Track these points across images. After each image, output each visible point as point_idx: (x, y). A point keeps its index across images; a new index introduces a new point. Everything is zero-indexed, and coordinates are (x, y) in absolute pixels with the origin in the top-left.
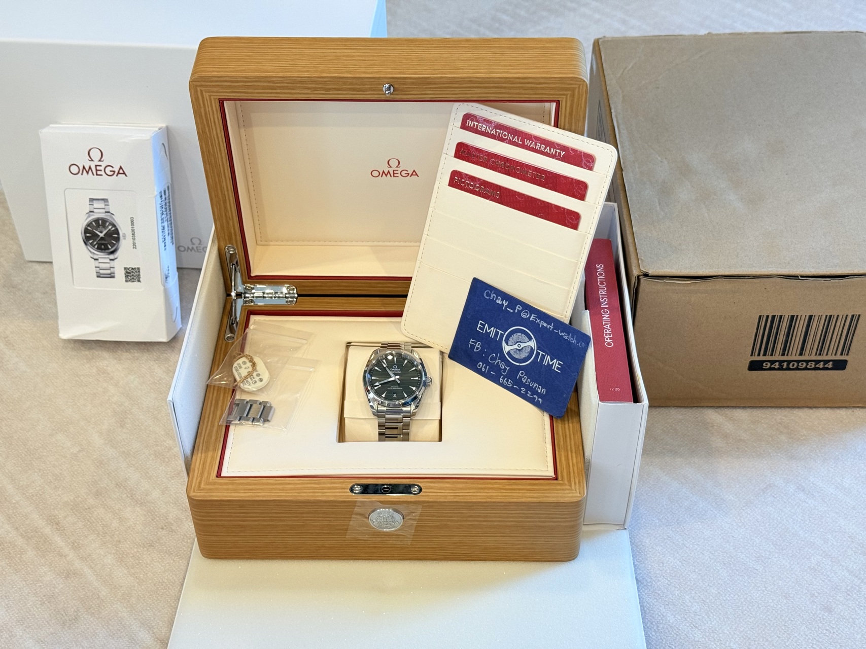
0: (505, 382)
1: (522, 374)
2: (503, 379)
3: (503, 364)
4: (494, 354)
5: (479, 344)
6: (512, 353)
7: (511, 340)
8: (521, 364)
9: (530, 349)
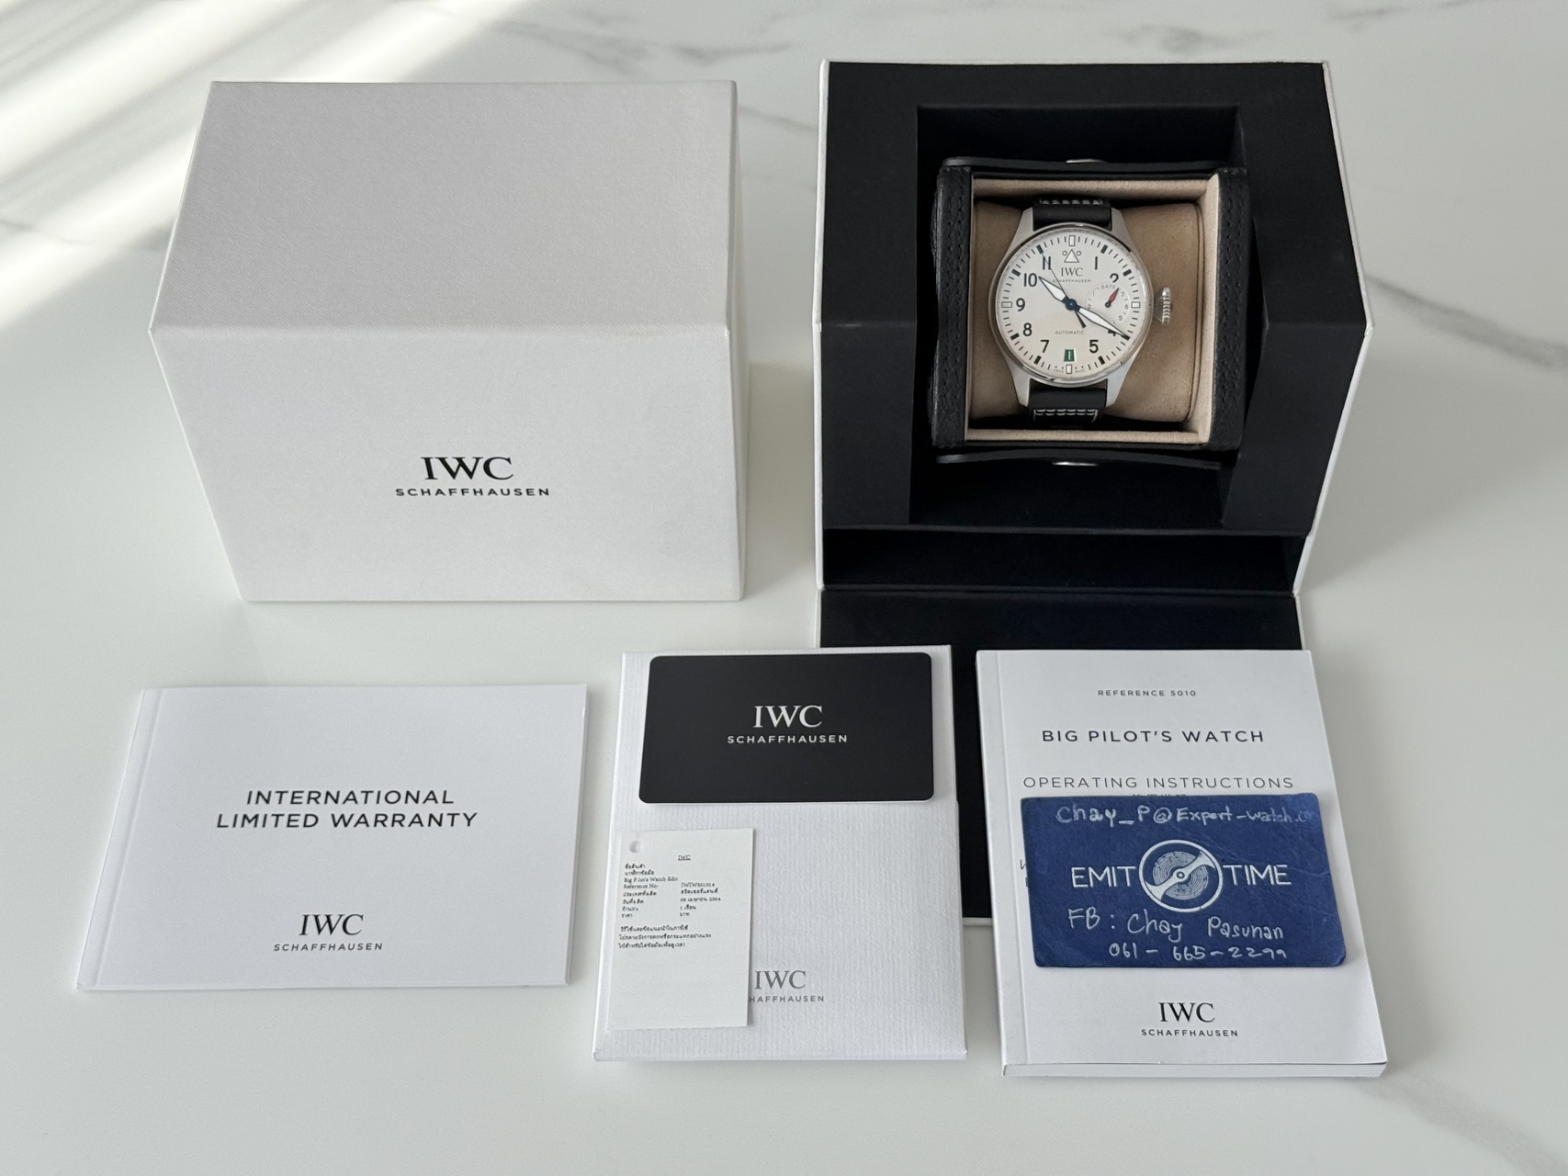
0: (1186, 956)
1: (1215, 922)
2: (1181, 951)
3: (1166, 925)
4: (1136, 915)
5: (1091, 912)
6: (1172, 894)
7: (1158, 873)
8: (1203, 907)
9: (1205, 873)
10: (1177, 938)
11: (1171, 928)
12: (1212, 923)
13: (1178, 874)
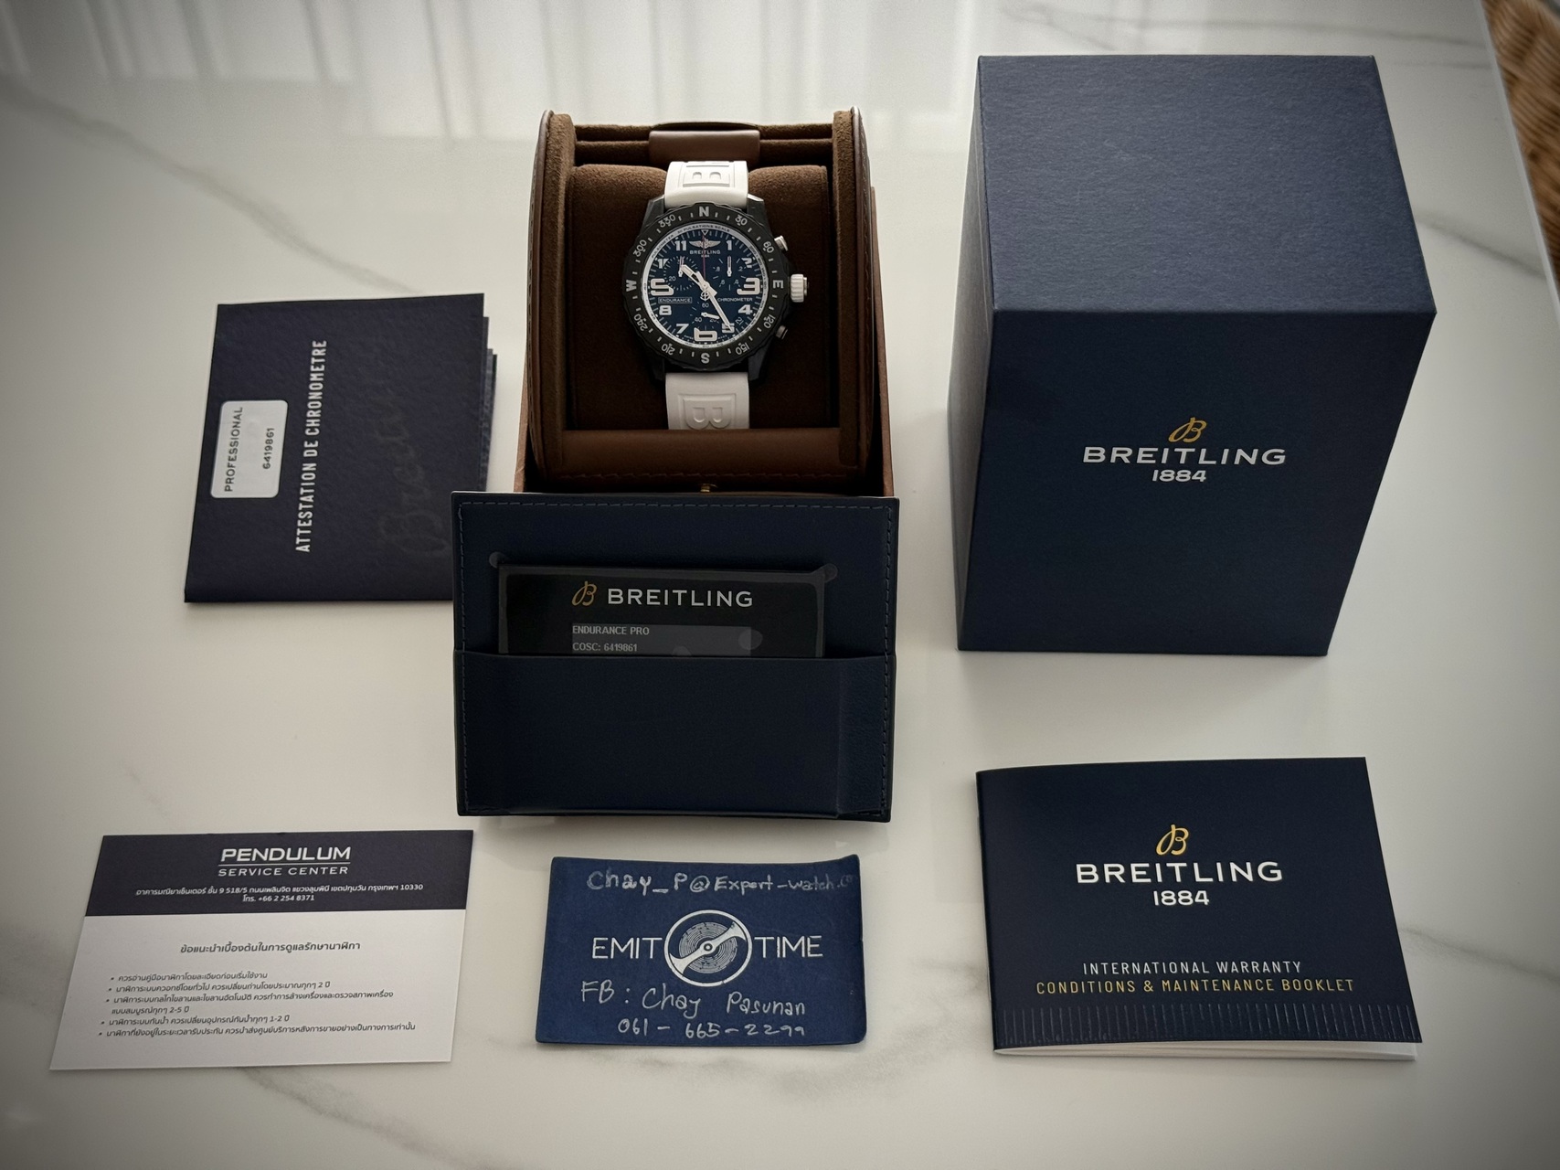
0: (698, 1033)
1: (736, 998)
2: (694, 1028)
3: (683, 1000)
4: (654, 990)
5: (606, 986)
6: (696, 968)
7: (684, 944)
8: (726, 981)
9: (735, 944)
10: (692, 1015)
11: (688, 1003)
12: (733, 998)
13: (705, 947)
